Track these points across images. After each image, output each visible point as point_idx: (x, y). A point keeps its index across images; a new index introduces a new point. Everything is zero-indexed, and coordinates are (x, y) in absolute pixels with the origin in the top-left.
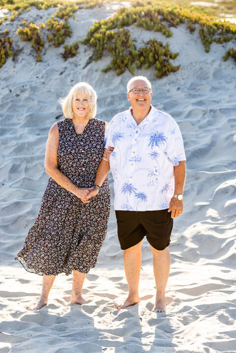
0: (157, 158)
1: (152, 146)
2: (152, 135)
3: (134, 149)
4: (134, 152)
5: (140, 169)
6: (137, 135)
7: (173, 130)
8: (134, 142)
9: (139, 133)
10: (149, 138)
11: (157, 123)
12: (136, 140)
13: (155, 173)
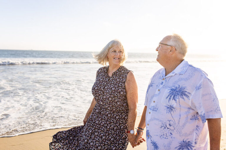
0: (172, 112)
1: (170, 99)
2: (173, 88)
3: (155, 99)
4: (154, 102)
5: (155, 119)
6: (161, 86)
7: (198, 85)
8: (157, 92)
9: (163, 84)
10: (169, 91)
11: (182, 76)
12: (159, 90)
13: (168, 126)
